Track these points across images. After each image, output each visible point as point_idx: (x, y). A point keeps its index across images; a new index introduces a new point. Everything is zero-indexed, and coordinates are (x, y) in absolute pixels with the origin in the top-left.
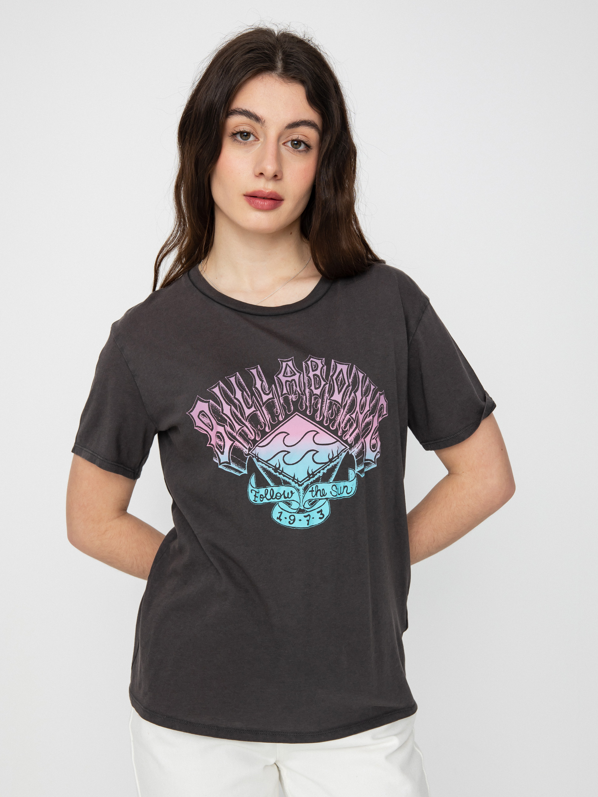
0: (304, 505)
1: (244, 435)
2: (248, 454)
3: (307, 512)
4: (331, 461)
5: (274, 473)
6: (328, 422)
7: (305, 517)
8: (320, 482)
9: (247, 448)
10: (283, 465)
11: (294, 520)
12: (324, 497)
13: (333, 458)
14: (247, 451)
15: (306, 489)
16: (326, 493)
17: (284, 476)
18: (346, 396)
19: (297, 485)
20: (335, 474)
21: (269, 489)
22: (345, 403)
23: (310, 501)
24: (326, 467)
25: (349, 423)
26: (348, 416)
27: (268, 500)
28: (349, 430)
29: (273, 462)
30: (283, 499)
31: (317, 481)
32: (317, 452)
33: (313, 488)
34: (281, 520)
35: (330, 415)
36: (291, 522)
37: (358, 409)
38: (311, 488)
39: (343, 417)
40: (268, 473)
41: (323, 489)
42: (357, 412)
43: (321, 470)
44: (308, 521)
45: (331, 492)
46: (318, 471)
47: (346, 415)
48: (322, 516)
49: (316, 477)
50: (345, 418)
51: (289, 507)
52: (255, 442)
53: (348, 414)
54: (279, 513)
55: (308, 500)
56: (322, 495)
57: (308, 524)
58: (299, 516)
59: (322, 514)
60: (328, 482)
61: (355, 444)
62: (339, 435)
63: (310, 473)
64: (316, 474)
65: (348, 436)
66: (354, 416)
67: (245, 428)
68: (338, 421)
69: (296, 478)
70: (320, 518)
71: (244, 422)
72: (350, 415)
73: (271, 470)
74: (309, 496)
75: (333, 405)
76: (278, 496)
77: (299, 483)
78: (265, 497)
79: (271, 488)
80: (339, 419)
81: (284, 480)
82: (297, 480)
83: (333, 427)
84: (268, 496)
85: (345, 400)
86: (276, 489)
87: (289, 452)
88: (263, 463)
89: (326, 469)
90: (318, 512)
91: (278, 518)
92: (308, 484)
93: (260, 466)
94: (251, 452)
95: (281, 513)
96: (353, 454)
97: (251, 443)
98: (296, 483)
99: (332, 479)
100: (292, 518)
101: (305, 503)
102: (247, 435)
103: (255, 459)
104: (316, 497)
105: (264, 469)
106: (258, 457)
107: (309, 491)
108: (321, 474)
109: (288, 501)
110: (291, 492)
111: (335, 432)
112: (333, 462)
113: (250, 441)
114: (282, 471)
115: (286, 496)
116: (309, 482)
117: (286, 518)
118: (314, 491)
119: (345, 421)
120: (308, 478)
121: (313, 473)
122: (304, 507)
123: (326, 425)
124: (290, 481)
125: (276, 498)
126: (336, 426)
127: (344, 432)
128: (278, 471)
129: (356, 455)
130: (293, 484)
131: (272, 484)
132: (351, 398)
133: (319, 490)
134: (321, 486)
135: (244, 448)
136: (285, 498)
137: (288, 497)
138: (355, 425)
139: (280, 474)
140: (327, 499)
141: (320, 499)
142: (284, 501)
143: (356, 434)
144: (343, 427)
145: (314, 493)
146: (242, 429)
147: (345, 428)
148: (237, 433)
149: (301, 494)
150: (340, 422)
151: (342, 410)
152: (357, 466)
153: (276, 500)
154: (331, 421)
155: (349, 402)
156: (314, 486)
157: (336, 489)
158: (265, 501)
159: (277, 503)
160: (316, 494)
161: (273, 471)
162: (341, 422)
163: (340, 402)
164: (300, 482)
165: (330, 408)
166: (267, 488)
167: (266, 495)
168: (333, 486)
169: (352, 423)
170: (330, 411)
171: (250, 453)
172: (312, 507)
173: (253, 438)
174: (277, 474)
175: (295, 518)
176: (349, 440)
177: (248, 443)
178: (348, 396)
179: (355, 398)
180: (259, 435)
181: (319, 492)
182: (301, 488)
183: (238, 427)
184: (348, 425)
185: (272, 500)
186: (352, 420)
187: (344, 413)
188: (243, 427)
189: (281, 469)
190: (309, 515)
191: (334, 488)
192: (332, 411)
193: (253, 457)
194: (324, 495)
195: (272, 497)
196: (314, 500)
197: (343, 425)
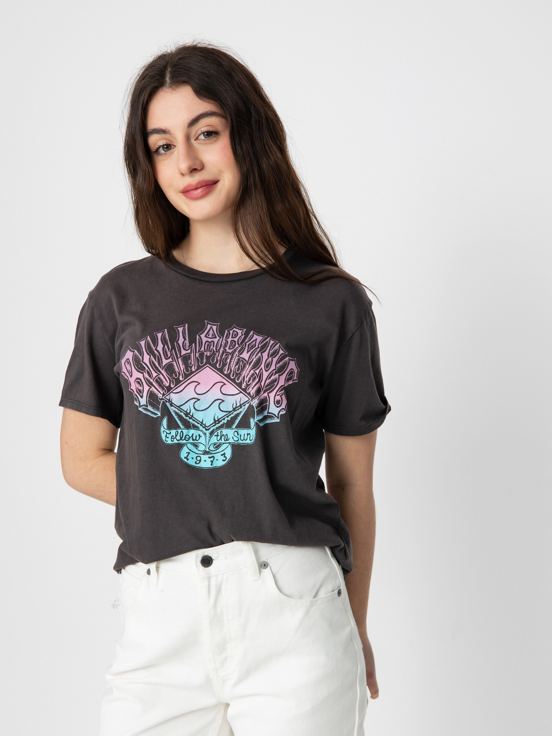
0: (209, 447)
1: (160, 382)
2: (162, 399)
3: (211, 453)
4: (234, 410)
5: (185, 418)
6: (235, 375)
7: (209, 458)
8: (224, 428)
9: (161, 394)
10: (193, 410)
11: (200, 461)
12: (227, 442)
13: (236, 407)
14: (161, 396)
15: (212, 433)
16: (229, 438)
17: (193, 420)
18: (253, 355)
19: (204, 429)
20: (237, 421)
21: (179, 431)
22: (251, 360)
23: (215, 445)
24: (230, 415)
25: (253, 377)
26: (252, 371)
27: (178, 440)
28: (252, 383)
29: (184, 408)
30: (191, 441)
31: (222, 427)
32: (223, 401)
33: (218, 433)
34: (188, 459)
35: (236, 370)
36: (198, 462)
37: (262, 366)
38: (217, 433)
39: (248, 372)
40: (180, 417)
41: (227, 435)
42: (261, 369)
43: (225, 417)
44: (212, 462)
45: (233, 437)
46: (223, 418)
47: (251, 370)
48: (225, 459)
49: (221, 423)
50: (249, 373)
51: (197, 449)
52: (169, 389)
53: (252, 369)
54: (187, 453)
55: (213, 443)
56: (225, 440)
57: (212, 465)
58: (204, 457)
59: (225, 457)
60: (231, 428)
61: (256, 396)
62: (243, 387)
63: (216, 419)
64: (221, 421)
65: (250, 389)
66: (257, 371)
67: (161, 376)
68: (243, 376)
69: (204, 423)
70: (223, 460)
71: (161, 370)
72: (254, 371)
73: (182, 414)
74: (214, 439)
75: (241, 362)
76: (187, 438)
77: (206, 427)
78: (176, 438)
79: (181, 430)
80: (245, 373)
81: (193, 425)
82: (205, 425)
83: (238, 380)
84: (178, 438)
85: (251, 358)
86: (185, 432)
87: (199, 400)
88: (175, 408)
89: (230, 417)
90: (222, 455)
91: (185, 458)
92: (214, 429)
93: (173, 410)
94: (165, 397)
95: (189, 453)
96: (254, 405)
97: (166, 389)
98: (203, 427)
99: (235, 426)
100: (199, 458)
101: (210, 446)
102: (162, 382)
103: (168, 404)
104: (220, 441)
105: (177, 414)
106: (171, 402)
107: (215, 436)
108: (225, 421)
109: (195, 443)
110: (199, 435)
111: (240, 385)
112: (236, 411)
113: (165, 387)
114: (192, 416)
115: (194, 439)
116: (215, 427)
117: (193, 458)
118: (219, 436)
119: (249, 376)
120: (214, 424)
121: (218, 419)
122: (209, 449)
123: (232, 378)
124: (199, 425)
125: (185, 439)
126: (240, 380)
127: (248, 385)
128: (189, 415)
129: (256, 406)
130: (201, 428)
131: (182, 427)
132: (257, 357)
133: (223, 435)
134: (225, 431)
135: (159, 393)
136: (193, 440)
137: (196, 440)
138: (257, 380)
139: (190, 418)
140: (229, 443)
141: (224, 443)
142: (191, 443)
143: (258, 388)
144: (247, 381)
145: (219, 437)
146: (159, 376)
147: (248, 382)
148: (154, 380)
149: (208, 438)
150: (244, 376)
151: (248, 366)
152: (257, 416)
153: (185, 442)
154: (237, 374)
155: (255, 360)
156: (219, 431)
157: (238, 434)
158: (175, 441)
159: (186, 444)
160: (221, 439)
161: (184, 416)
162: (246, 376)
163: (247, 360)
164: (208, 427)
165: (237, 363)
166: (177, 430)
167: (176, 436)
168: (235, 431)
169: (255, 378)
170: (237, 366)
171: (163, 398)
172: (217, 450)
173: (167, 385)
174: (188, 418)
175: (201, 459)
176: (251, 393)
177: (163, 389)
178: (254, 355)
179: (261, 357)
180: (173, 383)
181: (223, 436)
182: (208, 433)
183: (154, 374)
184: (252, 379)
185: (181, 441)
186: (255, 375)
187: (249, 368)
188: (159, 375)
189: (191, 414)
190: (213, 457)
191: (236, 434)
192: (239, 366)
193: (167, 402)
194: (227, 440)
195: (181, 439)
196: (218, 444)
197: (247, 379)
